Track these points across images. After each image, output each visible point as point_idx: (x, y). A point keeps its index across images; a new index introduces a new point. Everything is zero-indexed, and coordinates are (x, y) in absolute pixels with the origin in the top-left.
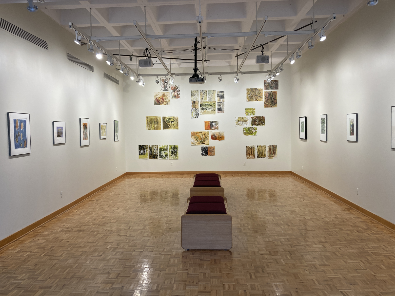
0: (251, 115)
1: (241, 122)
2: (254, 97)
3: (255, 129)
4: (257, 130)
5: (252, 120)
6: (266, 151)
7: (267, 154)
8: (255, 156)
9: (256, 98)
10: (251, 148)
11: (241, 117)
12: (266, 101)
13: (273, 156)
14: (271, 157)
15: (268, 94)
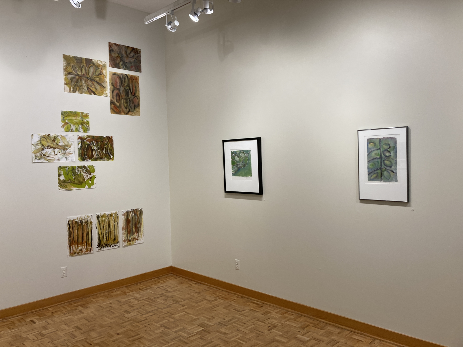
0: (77, 130)
1: (50, 151)
2: (83, 82)
3: (90, 171)
4: (95, 174)
5: (80, 145)
6: (118, 227)
7: (121, 234)
8: (92, 246)
9: (91, 86)
10: (80, 223)
11: (49, 135)
12: (115, 98)
13: (134, 238)
14: (129, 241)
15: (118, 81)
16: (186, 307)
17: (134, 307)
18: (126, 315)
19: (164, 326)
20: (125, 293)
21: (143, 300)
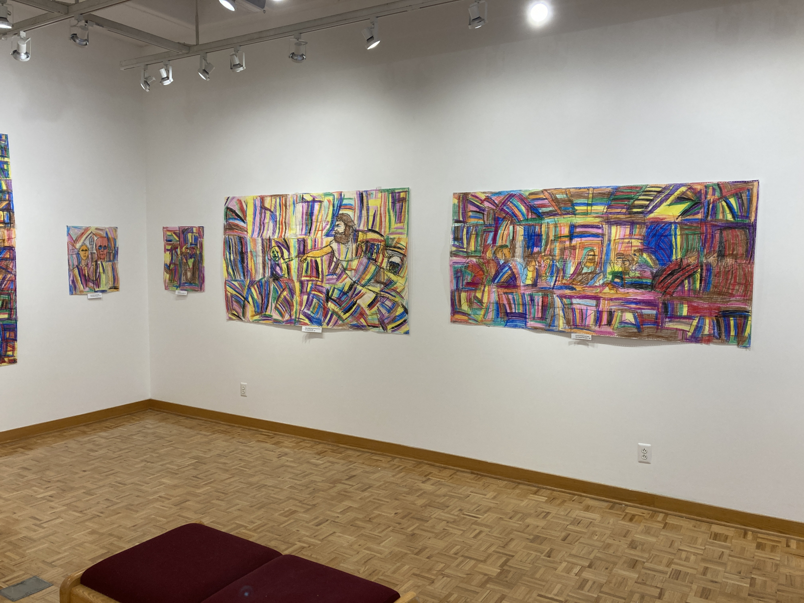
16: (174, 442)
17: (100, 445)
18: (92, 454)
19: (146, 461)
20: (84, 433)
21: (113, 438)
